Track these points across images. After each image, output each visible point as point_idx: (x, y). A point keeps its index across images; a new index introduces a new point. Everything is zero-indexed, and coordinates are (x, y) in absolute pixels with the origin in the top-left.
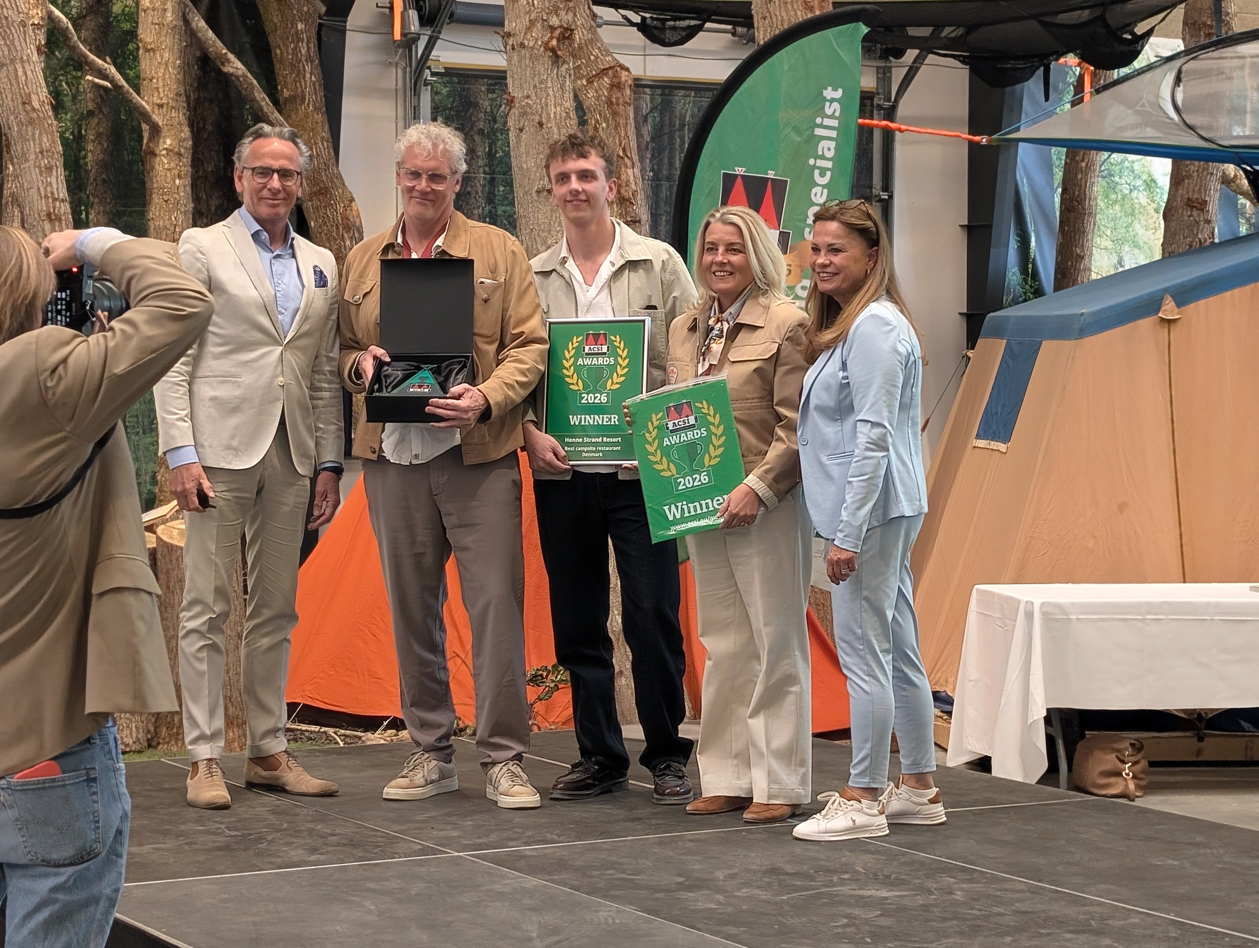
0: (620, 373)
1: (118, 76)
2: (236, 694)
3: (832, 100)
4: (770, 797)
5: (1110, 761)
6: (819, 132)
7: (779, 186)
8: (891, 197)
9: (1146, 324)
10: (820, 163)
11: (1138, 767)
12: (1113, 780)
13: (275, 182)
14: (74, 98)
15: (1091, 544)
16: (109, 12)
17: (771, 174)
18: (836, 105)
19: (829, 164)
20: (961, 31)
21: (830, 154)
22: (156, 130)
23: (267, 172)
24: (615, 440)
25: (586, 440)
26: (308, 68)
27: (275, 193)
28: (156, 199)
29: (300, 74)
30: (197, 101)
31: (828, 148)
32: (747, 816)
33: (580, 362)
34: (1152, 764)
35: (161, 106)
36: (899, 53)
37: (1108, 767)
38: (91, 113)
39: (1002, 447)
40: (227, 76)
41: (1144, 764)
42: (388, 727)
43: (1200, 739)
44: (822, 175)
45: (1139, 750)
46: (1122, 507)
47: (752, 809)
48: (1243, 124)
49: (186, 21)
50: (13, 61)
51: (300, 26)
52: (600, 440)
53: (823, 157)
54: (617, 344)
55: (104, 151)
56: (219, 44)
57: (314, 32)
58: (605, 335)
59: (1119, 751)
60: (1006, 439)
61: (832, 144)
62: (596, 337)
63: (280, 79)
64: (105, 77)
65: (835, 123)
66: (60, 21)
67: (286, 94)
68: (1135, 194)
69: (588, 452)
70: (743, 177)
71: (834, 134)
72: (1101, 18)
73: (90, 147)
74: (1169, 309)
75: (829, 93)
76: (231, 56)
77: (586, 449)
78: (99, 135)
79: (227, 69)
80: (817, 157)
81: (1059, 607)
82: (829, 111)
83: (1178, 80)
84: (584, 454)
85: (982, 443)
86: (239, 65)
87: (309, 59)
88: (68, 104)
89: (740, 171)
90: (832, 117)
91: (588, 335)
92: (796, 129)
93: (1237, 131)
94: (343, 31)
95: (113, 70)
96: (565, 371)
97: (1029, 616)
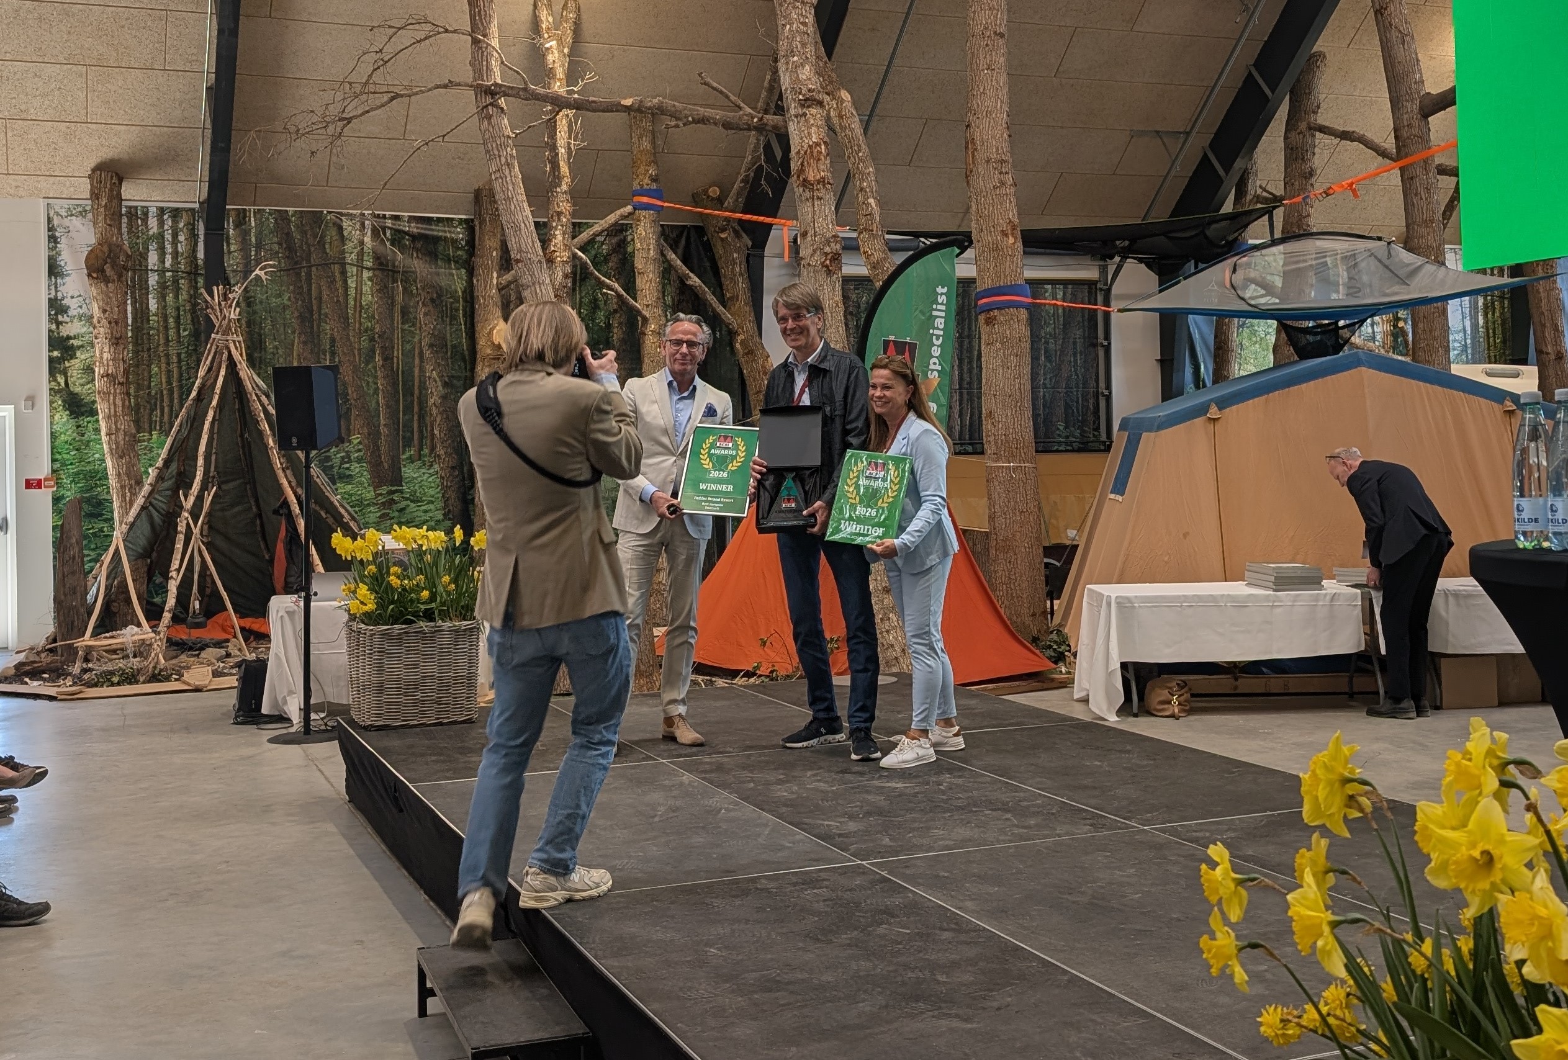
1: (620, 289)
2: (645, 657)
3: (942, 294)
5: (1164, 694)
6: (935, 313)
7: (912, 347)
8: (1110, 344)
9: (1199, 421)
10: (936, 332)
11: (1182, 698)
12: (1166, 706)
13: (684, 349)
14: (606, 302)
15: (1166, 559)
16: (626, 252)
17: (908, 340)
18: (944, 297)
19: (941, 333)
20: (1127, 243)
21: (941, 327)
22: (645, 320)
23: (679, 343)
26: (740, 280)
27: (684, 356)
28: (646, 360)
29: (736, 283)
30: (679, 301)
31: (940, 323)
34: (1193, 695)
35: (648, 306)
36: (1112, 258)
37: (1162, 698)
38: (615, 311)
39: (1120, 498)
40: (690, 287)
41: (1187, 696)
42: (743, 676)
43: (1236, 679)
44: (938, 339)
45: (1182, 688)
46: (1185, 535)
48: (1338, 292)
49: (663, 254)
50: (534, 284)
51: (735, 255)
53: (938, 329)
55: (624, 332)
56: (684, 268)
57: (744, 259)
59: (1170, 688)
60: (1122, 494)
61: (943, 320)
63: (725, 287)
64: (612, 290)
65: (944, 308)
66: (581, 258)
67: (728, 295)
68: (1268, 337)
70: (894, 342)
71: (943, 314)
72: (1203, 232)
73: (615, 330)
74: (1214, 412)
75: (940, 290)
76: (691, 275)
78: (620, 324)
79: (689, 282)
80: (934, 328)
81: (1127, 598)
82: (940, 301)
83: (1234, 271)
85: (1112, 496)
86: (697, 280)
87: (741, 274)
88: (602, 306)
89: (892, 338)
90: (942, 304)
92: (922, 312)
93: (1334, 296)
94: (762, 257)
95: (617, 285)
97: (1109, 604)
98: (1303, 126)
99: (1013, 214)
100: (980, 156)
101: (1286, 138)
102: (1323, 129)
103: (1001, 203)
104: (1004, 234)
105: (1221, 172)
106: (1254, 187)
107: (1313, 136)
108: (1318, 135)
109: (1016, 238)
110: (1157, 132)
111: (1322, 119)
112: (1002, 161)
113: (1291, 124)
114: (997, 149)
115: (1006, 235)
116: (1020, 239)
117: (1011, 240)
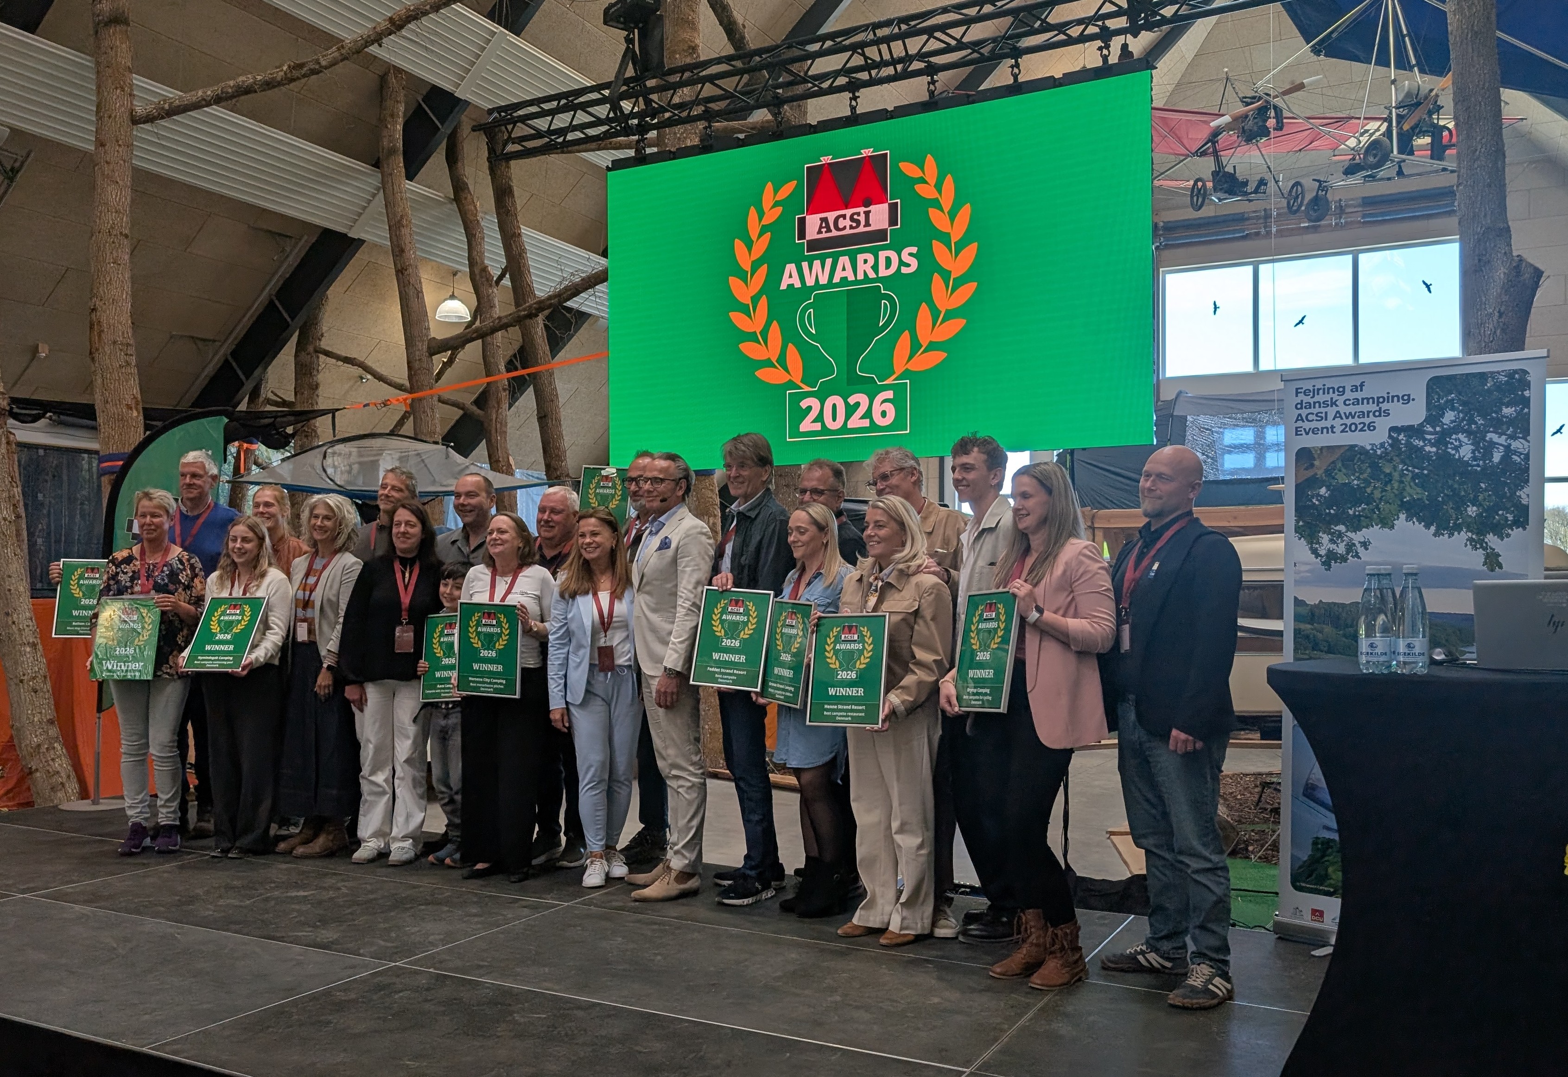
0: (866, 655)
4: (901, 929)
24: (860, 708)
25: (840, 707)
32: (883, 941)
33: (838, 647)
47: (887, 935)
52: (849, 707)
54: (865, 633)
58: (856, 626)
62: (850, 628)
69: (841, 716)
77: (839, 714)
84: (838, 718)
91: (844, 627)
96: (826, 654)
98: (311, 349)
99: (136, 391)
100: (107, 337)
101: (296, 356)
102: (328, 354)
103: (127, 382)
104: (129, 407)
105: (242, 377)
106: (266, 392)
107: (318, 357)
108: (322, 357)
109: (139, 413)
110: (193, 337)
111: (324, 344)
112: (128, 345)
113: (301, 346)
114: (123, 333)
115: (131, 409)
116: (141, 414)
117: (135, 414)
